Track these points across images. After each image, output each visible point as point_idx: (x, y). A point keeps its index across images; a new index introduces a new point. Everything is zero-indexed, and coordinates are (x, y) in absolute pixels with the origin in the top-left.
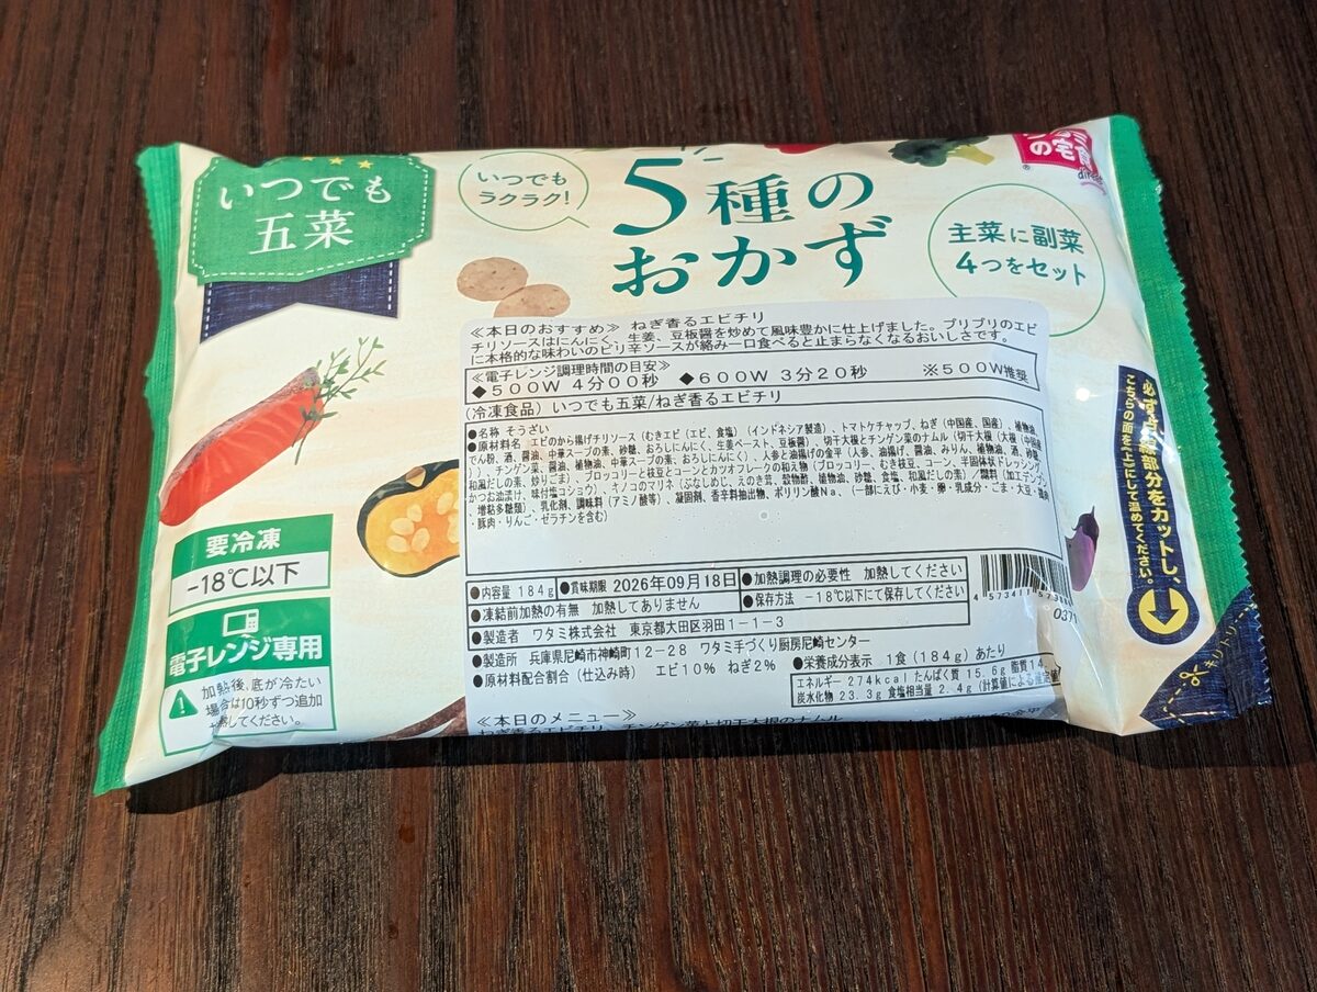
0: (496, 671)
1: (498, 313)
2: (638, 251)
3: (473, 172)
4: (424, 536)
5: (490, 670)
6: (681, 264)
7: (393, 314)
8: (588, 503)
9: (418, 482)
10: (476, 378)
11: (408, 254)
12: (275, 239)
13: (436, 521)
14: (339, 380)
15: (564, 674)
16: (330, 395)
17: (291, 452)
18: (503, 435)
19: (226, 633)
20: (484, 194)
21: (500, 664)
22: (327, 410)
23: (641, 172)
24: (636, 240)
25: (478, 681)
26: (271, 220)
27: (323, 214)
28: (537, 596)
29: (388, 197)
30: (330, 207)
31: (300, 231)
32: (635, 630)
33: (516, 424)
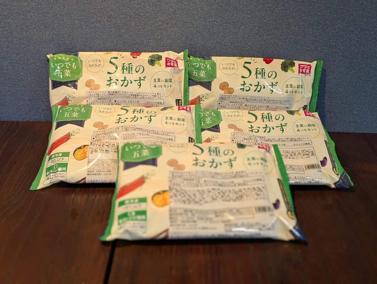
0: (91, 173)
1: (98, 130)
2: (120, 118)
3: (98, 107)
4: (83, 155)
5: (90, 173)
6: (126, 119)
7: (83, 127)
8: (107, 151)
9: (82, 147)
10: (94, 137)
11: (86, 120)
12: (67, 115)
13: (85, 153)
14: (73, 134)
15: (101, 174)
16: (72, 136)
17: (65, 143)
18: (96, 143)
19: (54, 168)
20: (99, 111)
21: (92, 172)
22: (71, 138)
23: (123, 108)
24: (120, 116)
25: (88, 175)
26: (67, 113)
27: (75, 113)
28: (98, 163)
29: (85, 111)
30: (76, 112)
31: (70, 115)
32: (112, 168)
33: (98, 142)
